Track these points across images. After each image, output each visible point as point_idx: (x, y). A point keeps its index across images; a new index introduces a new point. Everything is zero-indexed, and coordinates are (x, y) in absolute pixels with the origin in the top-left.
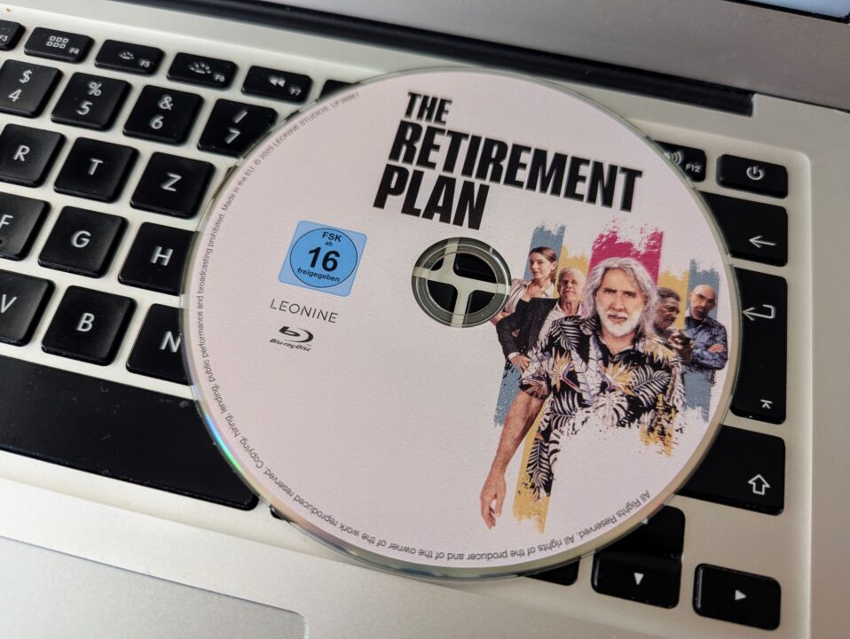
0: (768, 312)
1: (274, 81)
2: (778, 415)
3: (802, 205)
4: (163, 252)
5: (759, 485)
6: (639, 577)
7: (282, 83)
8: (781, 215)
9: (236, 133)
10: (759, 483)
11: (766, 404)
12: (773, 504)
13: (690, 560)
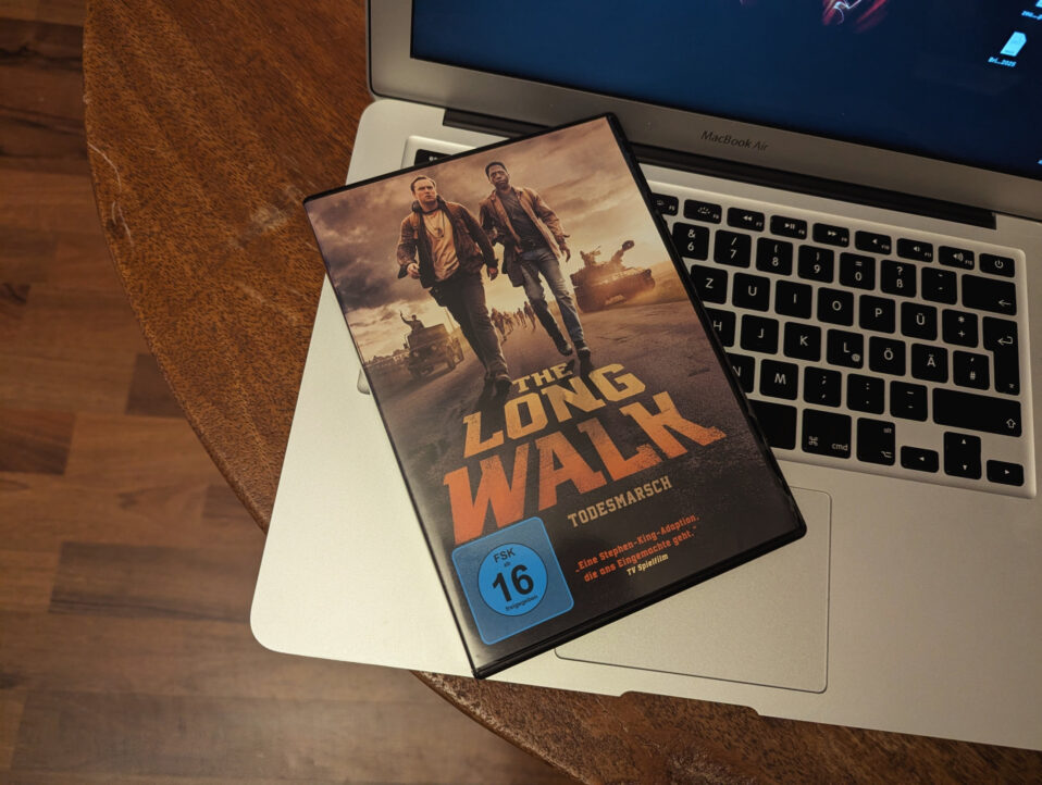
0: (1009, 340)
1: (746, 218)
2: (1016, 391)
3: (1022, 281)
4: (718, 323)
5: (1010, 423)
6: (965, 467)
7: (750, 219)
8: (1012, 287)
9: (735, 251)
10: (1011, 423)
11: (1012, 386)
12: (1017, 432)
13: (985, 458)
